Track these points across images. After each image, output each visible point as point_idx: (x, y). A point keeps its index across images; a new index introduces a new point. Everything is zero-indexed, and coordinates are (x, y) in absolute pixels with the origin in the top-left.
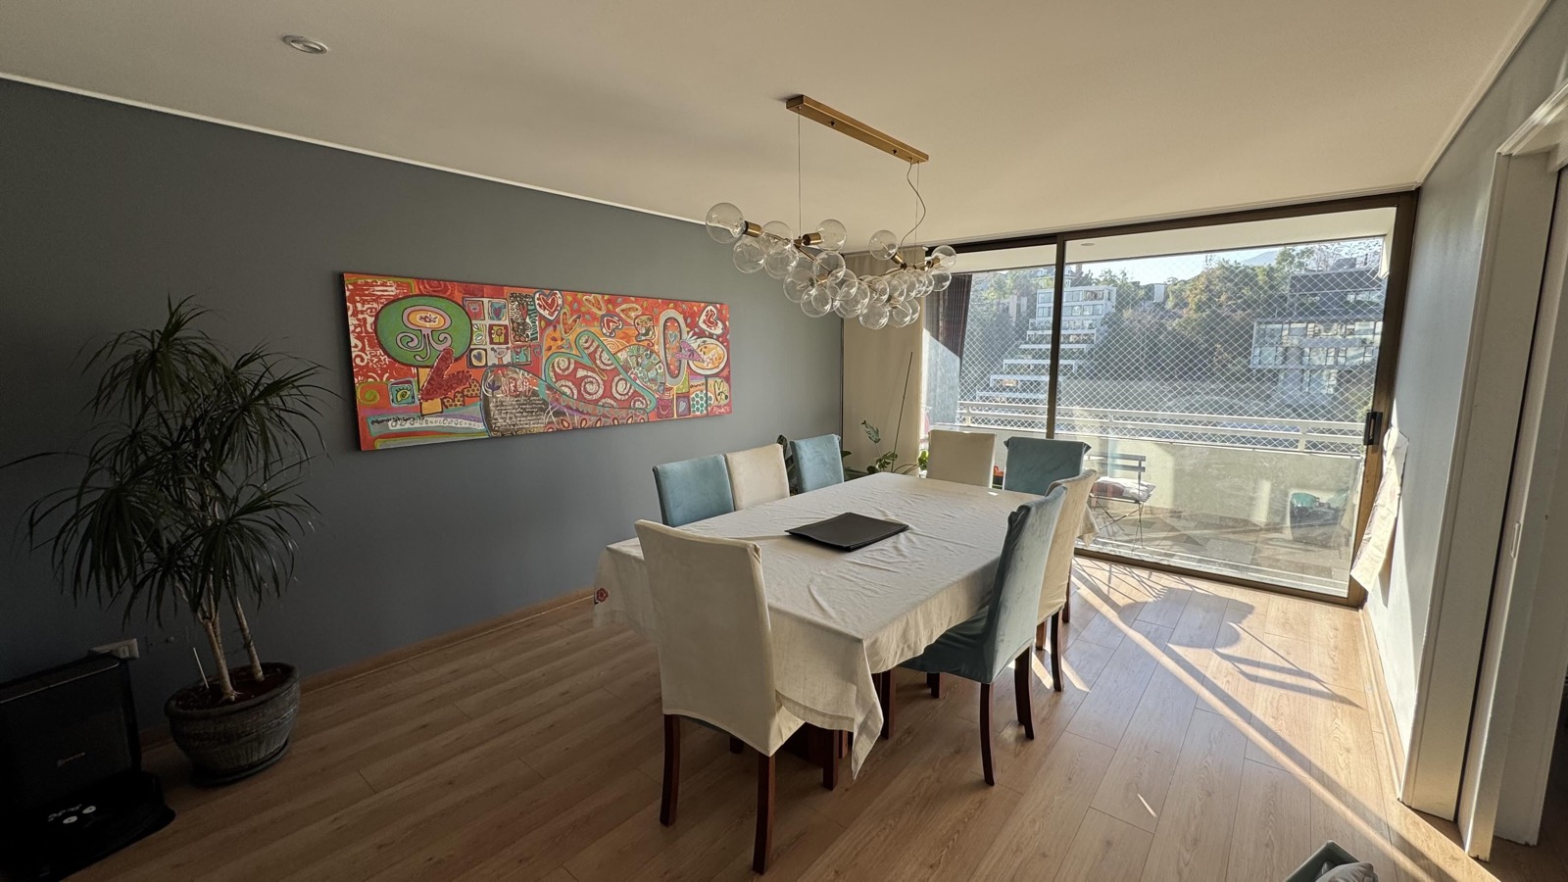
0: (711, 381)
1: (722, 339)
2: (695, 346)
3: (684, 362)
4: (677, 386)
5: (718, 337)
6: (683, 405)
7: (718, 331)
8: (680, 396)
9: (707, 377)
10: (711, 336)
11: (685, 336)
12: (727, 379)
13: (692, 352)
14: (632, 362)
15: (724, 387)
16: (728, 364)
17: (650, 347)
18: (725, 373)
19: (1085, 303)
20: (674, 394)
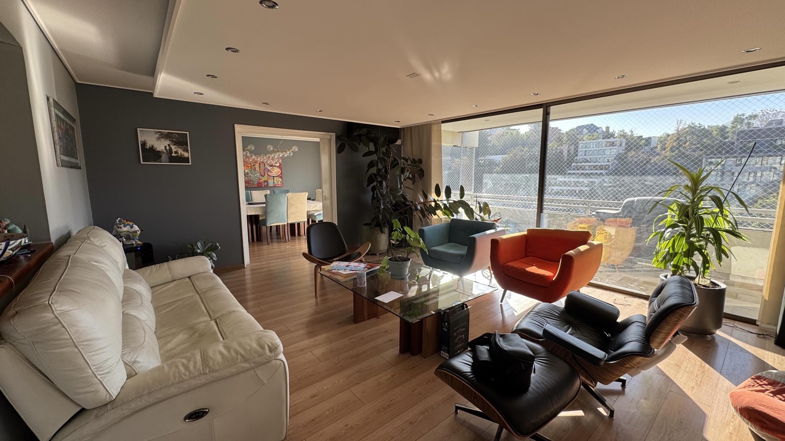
1: (279, 167)
2: (270, 169)
3: (266, 173)
4: (263, 179)
5: (278, 167)
6: (266, 184)
7: (278, 165)
8: (264, 181)
9: (274, 177)
10: (275, 166)
11: (266, 166)
12: (281, 177)
13: (269, 170)
14: (250, 172)
15: (280, 179)
16: (281, 173)
17: (255, 169)
18: (281, 176)
19: (606, 148)
20: (263, 180)
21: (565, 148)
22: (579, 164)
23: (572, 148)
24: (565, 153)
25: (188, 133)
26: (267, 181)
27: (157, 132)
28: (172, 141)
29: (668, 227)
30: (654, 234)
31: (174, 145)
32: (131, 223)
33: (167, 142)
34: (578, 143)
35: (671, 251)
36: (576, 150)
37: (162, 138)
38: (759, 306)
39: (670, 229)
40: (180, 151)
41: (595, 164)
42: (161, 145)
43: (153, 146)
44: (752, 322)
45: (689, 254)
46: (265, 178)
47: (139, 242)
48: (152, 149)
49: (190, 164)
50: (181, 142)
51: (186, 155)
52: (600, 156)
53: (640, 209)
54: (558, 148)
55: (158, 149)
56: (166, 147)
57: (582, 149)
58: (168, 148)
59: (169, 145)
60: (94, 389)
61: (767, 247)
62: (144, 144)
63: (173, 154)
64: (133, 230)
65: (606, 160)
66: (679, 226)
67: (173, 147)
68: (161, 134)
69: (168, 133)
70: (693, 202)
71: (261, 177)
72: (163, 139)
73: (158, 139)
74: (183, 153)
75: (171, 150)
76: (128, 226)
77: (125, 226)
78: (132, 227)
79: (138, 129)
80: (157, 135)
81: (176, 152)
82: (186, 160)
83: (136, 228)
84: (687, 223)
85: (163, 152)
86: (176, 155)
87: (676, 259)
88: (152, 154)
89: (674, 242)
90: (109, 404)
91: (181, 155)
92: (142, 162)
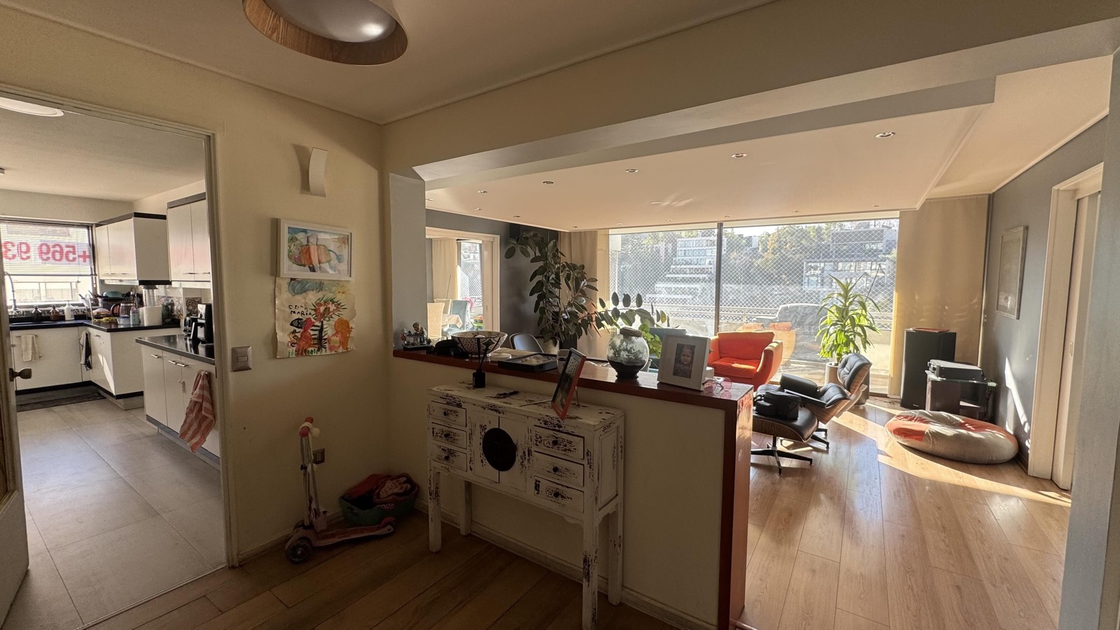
19: (707, 247)
21: (662, 246)
22: (678, 267)
23: (670, 246)
24: (662, 253)
29: (831, 326)
30: (820, 331)
34: (676, 241)
35: (835, 343)
36: (675, 250)
38: (887, 387)
39: (833, 327)
41: (696, 267)
44: (885, 396)
45: (847, 345)
52: (701, 257)
53: (803, 313)
54: (655, 246)
57: (681, 249)
61: (889, 344)
65: (707, 262)
66: (838, 324)
70: (845, 305)
84: (842, 322)
87: (839, 349)
89: (837, 336)
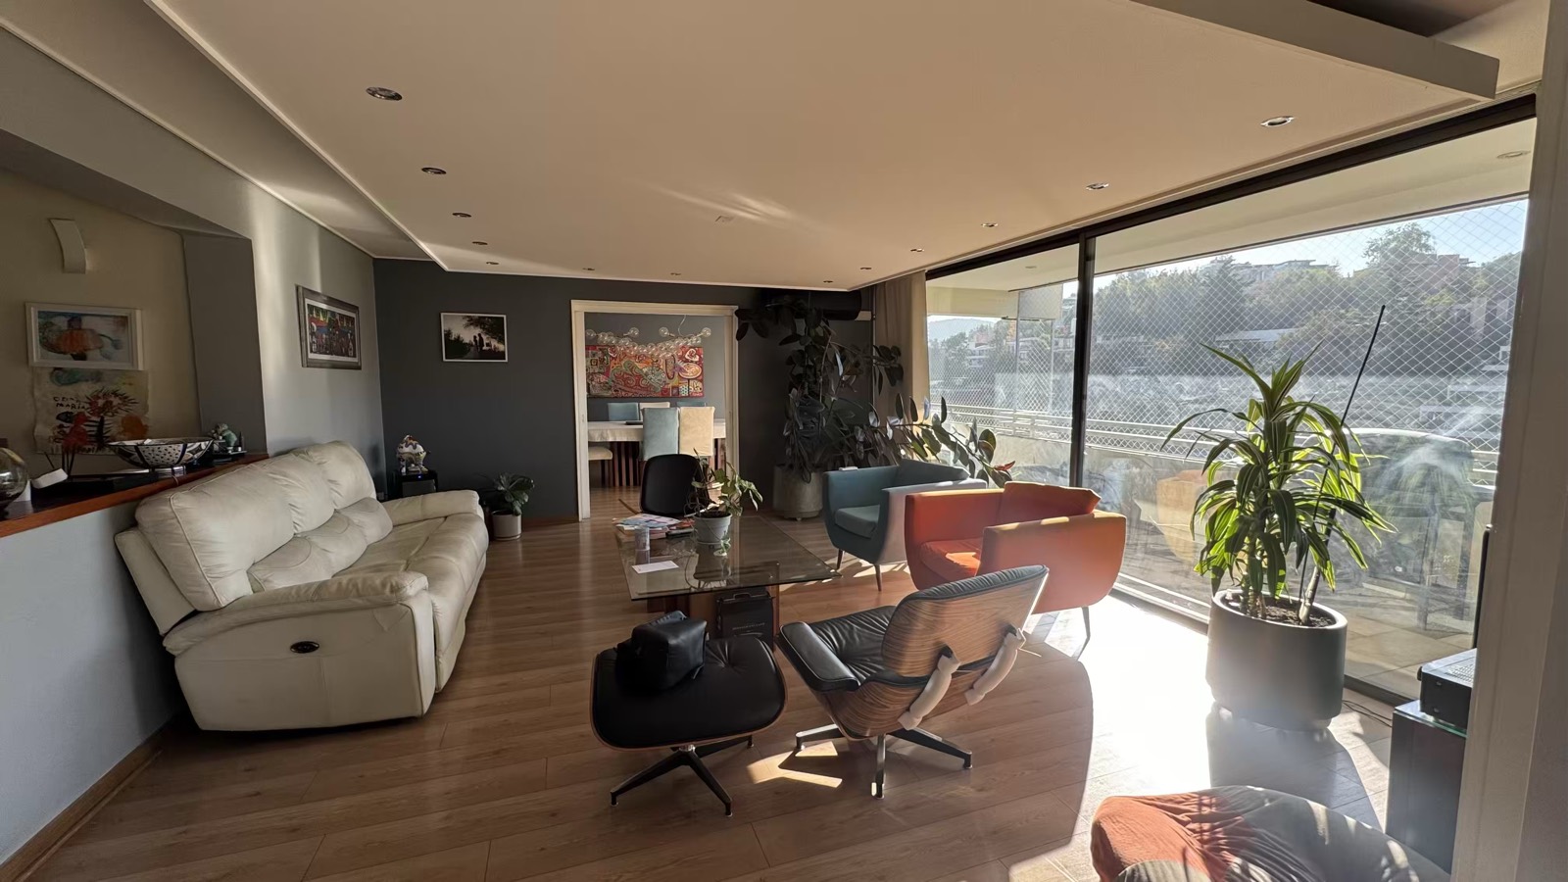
0: (691, 382)
1: (699, 363)
2: (683, 366)
3: (676, 375)
4: (671, 384)
5: (696, 363)
6: (675, 391)
7: (697, 359)
8: (673, 387)
9: (689, 380)
10: (692, 362)
11: (677, 362)
12: (701, 381)
13: (681, 369)
14: (649, 372)
15: (700, 385)
16: (702, 374)
17: (659, 366)
18: (700, 378)
20: (670, 386)
25: (505, 316)
26: (678, 388)
27: (465, 317)
28: (484, 329)
31: (486, 334)
32: (414, 442)
33: (477, 331)
37: (471, 324)
40: (494, 343)
42: (468, 335)
43: (459, 337)
46: (675, 382)
47: (425, 469)
48: (458, 340)
49: (506, 361)
50: (495, 328)
51: (501, 347)
55: (467, 341)
56: (475, 337)
58: (478, 339)
59: (479, 335)
60: (201, 590)
62: (448, 334)
63: (485, 348)
64: (416, 451)
67: (484, 337)
68: (471, 319)
69: (480, 317)
71: (668, 381)
72: (472, 327)
73: (467, 326)
74: (497, 345)
75: (481, 339)
76: (411, 446)
77: (407, 446)
78: (415, 447)
79: (442, 314)
80: (465, 322)
81: (488, 345)
82: (501, 355)
83: (420, 448)
85: (472, 345)
86: (488, 348)
88: (457, 347)
90: (218, 610)
91: (495, 348)
92: (444, 359)
